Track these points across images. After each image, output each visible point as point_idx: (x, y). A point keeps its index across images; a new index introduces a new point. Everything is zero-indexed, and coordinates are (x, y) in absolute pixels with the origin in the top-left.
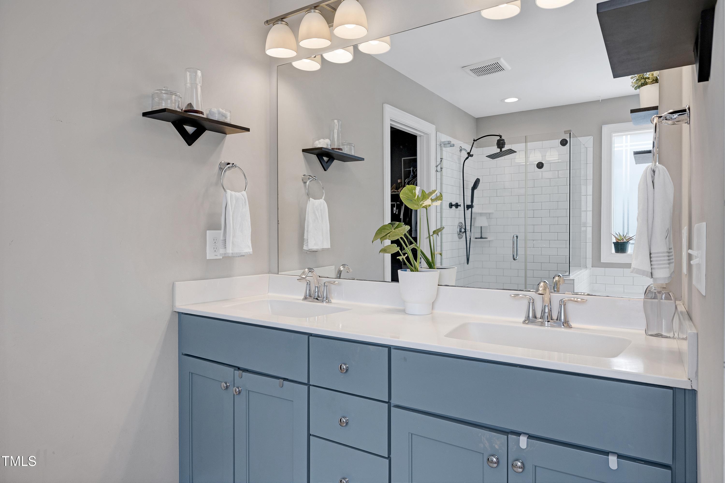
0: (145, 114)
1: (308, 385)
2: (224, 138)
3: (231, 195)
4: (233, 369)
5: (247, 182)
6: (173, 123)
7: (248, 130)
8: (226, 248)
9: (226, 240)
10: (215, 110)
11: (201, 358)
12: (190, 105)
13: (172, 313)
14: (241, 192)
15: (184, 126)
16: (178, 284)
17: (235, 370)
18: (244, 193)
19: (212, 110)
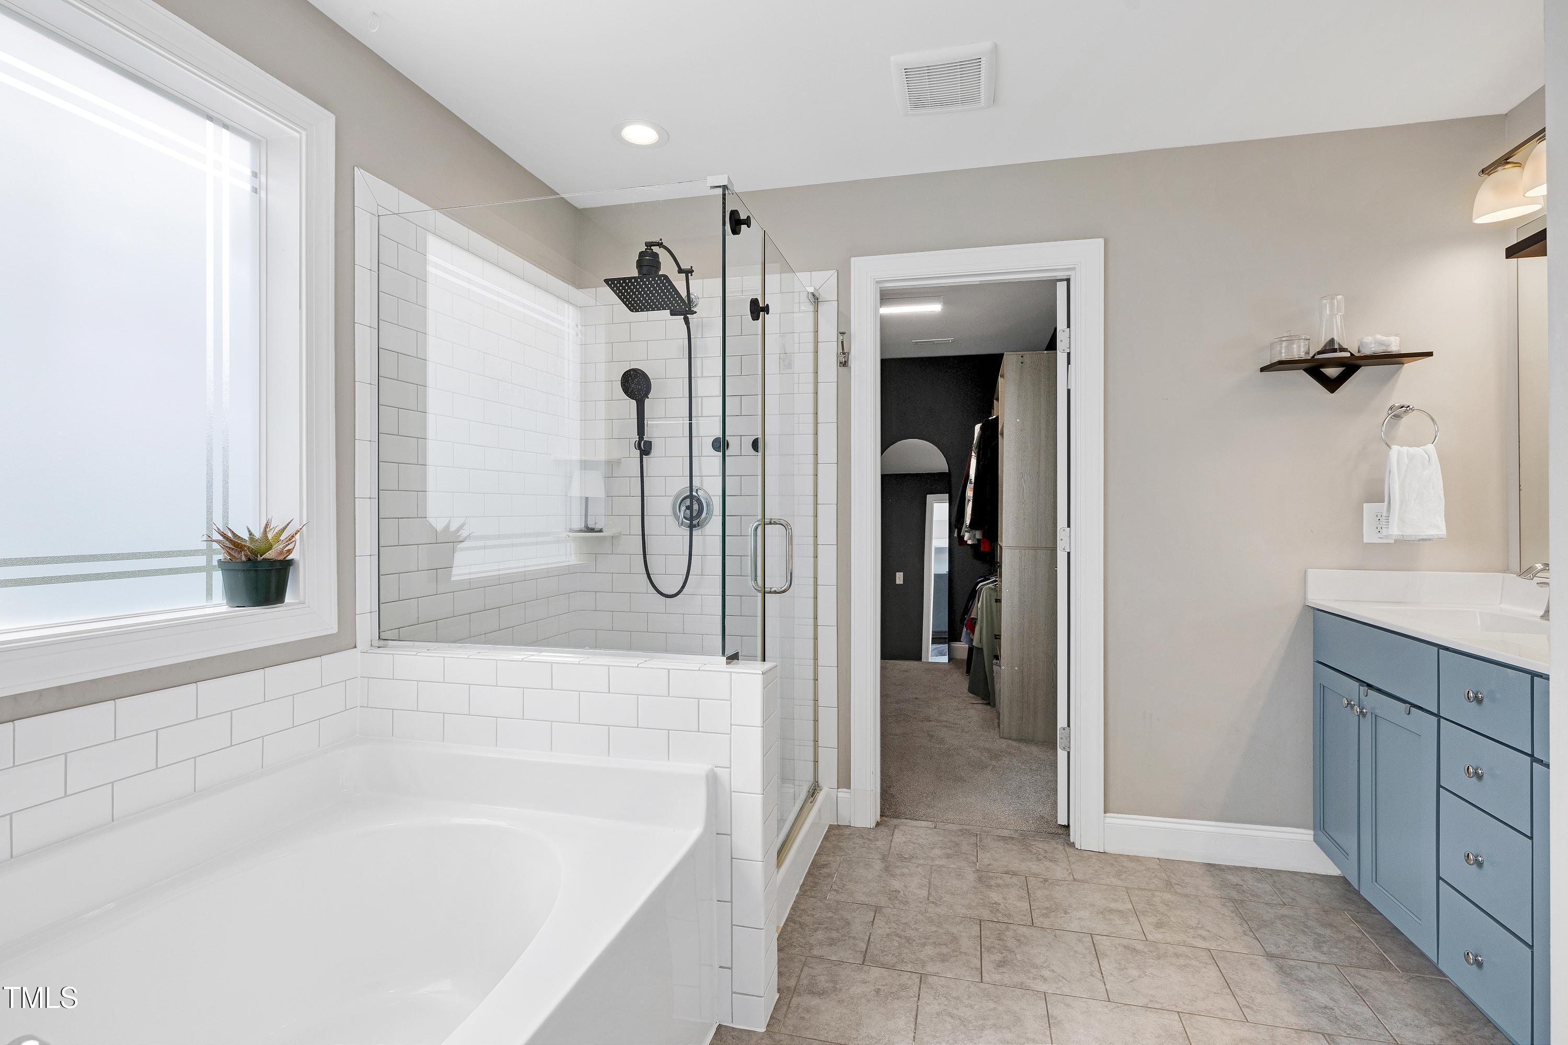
0: (1263, 369)
1: (1438, 715)
2: (1398, 371)
3: (1399, 453)
4: (1358, 684)
5: (1438, 429)
6: (1306, 370)
7: (1430, 354)
8: (1388, 528)
9: (1389, 516)
10: (1368, 339)
11: (1339, 670)
12: (1332, 341)
13: (1303, 607)
14: (1424, 446)
15: (1321, 369)
16: (1311, 573)
17: (1360, 685)
18: (1430, 447)
19: (1364, 340)
